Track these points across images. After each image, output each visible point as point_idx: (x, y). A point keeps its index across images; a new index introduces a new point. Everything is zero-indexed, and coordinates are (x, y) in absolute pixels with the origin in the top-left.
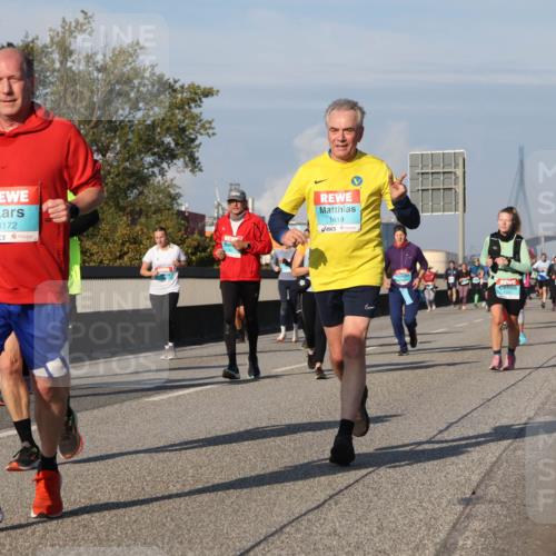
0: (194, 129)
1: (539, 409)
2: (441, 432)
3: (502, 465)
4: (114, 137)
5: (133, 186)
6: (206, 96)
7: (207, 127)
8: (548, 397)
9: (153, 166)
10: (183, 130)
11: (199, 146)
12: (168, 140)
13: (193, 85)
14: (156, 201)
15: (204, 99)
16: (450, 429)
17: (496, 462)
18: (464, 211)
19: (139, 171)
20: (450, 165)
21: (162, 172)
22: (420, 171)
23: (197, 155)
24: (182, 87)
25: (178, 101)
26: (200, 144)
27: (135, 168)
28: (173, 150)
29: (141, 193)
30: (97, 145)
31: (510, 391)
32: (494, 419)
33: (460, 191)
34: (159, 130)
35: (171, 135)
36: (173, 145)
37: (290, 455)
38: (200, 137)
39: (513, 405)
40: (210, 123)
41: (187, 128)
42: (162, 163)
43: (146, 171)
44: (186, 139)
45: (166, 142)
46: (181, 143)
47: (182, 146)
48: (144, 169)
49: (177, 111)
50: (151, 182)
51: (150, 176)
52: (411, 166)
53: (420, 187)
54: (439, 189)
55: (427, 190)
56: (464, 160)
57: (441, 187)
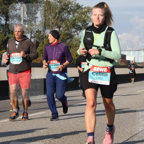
4: (63, 23)
5: (69, 38)
9: (75, 32)
10: (85, 21)
12: (80, 24)
13: (88, 7)
14: (76, 43)
19: (70, 34)
21: (78, 34)
24: (85, 8)
25: (83, 11)
27: (69, 33)
28: (81, 27)
29: (71, 41)
30: (57, 26)
34: (77, 21)
35: (81, 22)
36: (81, 26)
41: (86, 21)
42: (77, 31)
43: (72, 34)
44: (85, 24)
45: (79, 25)
46: (84, 25)
47: (84, 26)
48: (72, 33)
49: (83, 15)
50: (74, 37)
51: (74, 35)
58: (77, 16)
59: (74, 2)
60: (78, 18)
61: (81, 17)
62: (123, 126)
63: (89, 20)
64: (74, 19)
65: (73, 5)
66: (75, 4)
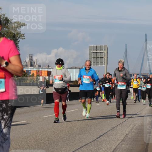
1: (130, 131)
2: (97, 138)
3: (117, 150)
6: (23, 26)
7: (22, 36)
8: (133, 127)
10: (14, 36)
11: (19, 42)
13: (19, 22)
16: (101, 138)
17: (115, 148)
18: (107, 65)
20: (102, 50)
23: (18, 45)
25: (13, 26)
26: (19, 41)
31: (120, 125)
32: (115, 134)
33: (106, 58)
35: (10, 38)
37: (47, 145)
38: (19, 39)
39: (121, 130)
44: (15, 39)
52: (90, 50)
53: (93, 57)
54: (99, 58)
55: (95, 58)
56: (107, 48)
57: (100, 57)
58: (6, 31)
60: (8, 33)
62: (52, 147)
63: (19, 36)
65: (2, 19)
66: (3, 18)
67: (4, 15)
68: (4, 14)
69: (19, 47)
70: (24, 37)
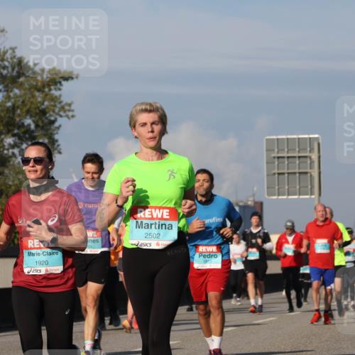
0: (54, 111)
6: (66, 79)
7: (66, 109)
9: (13, 146)
10: (43, 112)
11: (58, 128)
12: (28, 121)
13: (54, 69)
14: (17, 182)
15: (63, 83)
18: (320, 195)
20: (305, 149)
22: (275, 155)
23: (56, 137)
24: (43, 71)
25: (39, 83)
26: (60, 126)
28: (33, 132)
33: (315, 174)
34: (19, 111)
35: (31, 117)
36: (33, 127)
38: (59, 119)
40: (70, 105)
41: (47, 110)
42: (22, 144)
43: (6, 152)
44: (46, 121)
45: (26, 124)
46: (41, 124)
47: (42, 128)
48: (4, 149)
49: (37, 94)
50: (11, 163)
51: (11, 157)
52: (267, 150)
53: (276, 171)
54: (295, 173)
55: (283, 174)
56: (319, 144)
57: (297, 170)
58: (20, 96)
59: (10, 52)
60: (23, 102)
61: (32, 100)
63: (57, 110)
64: (9, 104)
65: (8, 62)
66: (11, 59)
67: (13, 49)
68: (13, 46)
69: (59, 145)
70: (73, 111)
